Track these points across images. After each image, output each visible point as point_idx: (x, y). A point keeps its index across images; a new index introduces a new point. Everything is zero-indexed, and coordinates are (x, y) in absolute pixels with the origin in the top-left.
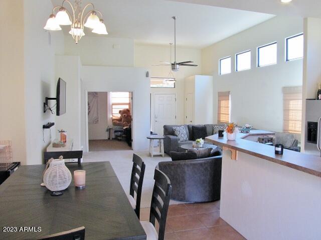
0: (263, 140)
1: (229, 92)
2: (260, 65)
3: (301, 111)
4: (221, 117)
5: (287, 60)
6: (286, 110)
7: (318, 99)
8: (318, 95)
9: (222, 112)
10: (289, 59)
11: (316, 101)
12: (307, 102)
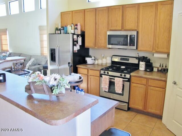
0: (17, 64)
1: (7, 29)
2: (25, 11)
3: (47, 42)
4: (3, 47)
5: (41, 8)
6: (42, 41)
7: (56, 34)
8: (56, 31)
9: (3, 44)
10: (42, 8)
11: (55, 34)
12: (49, 36)
